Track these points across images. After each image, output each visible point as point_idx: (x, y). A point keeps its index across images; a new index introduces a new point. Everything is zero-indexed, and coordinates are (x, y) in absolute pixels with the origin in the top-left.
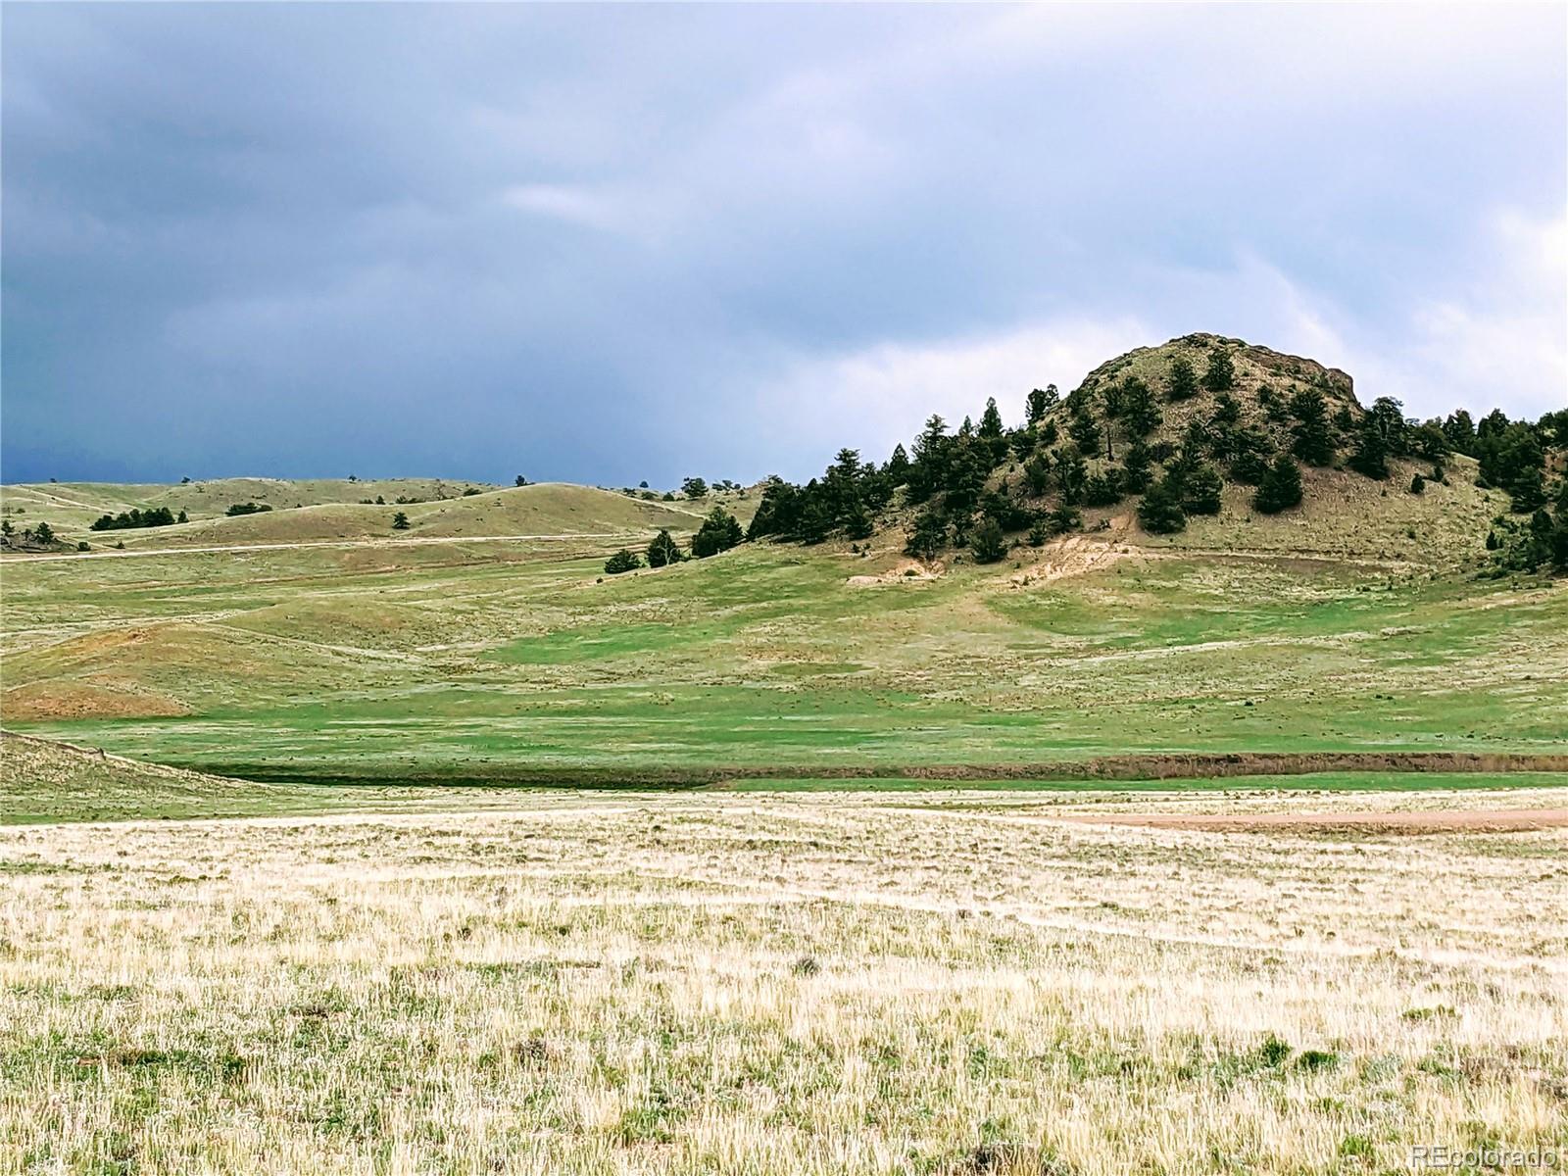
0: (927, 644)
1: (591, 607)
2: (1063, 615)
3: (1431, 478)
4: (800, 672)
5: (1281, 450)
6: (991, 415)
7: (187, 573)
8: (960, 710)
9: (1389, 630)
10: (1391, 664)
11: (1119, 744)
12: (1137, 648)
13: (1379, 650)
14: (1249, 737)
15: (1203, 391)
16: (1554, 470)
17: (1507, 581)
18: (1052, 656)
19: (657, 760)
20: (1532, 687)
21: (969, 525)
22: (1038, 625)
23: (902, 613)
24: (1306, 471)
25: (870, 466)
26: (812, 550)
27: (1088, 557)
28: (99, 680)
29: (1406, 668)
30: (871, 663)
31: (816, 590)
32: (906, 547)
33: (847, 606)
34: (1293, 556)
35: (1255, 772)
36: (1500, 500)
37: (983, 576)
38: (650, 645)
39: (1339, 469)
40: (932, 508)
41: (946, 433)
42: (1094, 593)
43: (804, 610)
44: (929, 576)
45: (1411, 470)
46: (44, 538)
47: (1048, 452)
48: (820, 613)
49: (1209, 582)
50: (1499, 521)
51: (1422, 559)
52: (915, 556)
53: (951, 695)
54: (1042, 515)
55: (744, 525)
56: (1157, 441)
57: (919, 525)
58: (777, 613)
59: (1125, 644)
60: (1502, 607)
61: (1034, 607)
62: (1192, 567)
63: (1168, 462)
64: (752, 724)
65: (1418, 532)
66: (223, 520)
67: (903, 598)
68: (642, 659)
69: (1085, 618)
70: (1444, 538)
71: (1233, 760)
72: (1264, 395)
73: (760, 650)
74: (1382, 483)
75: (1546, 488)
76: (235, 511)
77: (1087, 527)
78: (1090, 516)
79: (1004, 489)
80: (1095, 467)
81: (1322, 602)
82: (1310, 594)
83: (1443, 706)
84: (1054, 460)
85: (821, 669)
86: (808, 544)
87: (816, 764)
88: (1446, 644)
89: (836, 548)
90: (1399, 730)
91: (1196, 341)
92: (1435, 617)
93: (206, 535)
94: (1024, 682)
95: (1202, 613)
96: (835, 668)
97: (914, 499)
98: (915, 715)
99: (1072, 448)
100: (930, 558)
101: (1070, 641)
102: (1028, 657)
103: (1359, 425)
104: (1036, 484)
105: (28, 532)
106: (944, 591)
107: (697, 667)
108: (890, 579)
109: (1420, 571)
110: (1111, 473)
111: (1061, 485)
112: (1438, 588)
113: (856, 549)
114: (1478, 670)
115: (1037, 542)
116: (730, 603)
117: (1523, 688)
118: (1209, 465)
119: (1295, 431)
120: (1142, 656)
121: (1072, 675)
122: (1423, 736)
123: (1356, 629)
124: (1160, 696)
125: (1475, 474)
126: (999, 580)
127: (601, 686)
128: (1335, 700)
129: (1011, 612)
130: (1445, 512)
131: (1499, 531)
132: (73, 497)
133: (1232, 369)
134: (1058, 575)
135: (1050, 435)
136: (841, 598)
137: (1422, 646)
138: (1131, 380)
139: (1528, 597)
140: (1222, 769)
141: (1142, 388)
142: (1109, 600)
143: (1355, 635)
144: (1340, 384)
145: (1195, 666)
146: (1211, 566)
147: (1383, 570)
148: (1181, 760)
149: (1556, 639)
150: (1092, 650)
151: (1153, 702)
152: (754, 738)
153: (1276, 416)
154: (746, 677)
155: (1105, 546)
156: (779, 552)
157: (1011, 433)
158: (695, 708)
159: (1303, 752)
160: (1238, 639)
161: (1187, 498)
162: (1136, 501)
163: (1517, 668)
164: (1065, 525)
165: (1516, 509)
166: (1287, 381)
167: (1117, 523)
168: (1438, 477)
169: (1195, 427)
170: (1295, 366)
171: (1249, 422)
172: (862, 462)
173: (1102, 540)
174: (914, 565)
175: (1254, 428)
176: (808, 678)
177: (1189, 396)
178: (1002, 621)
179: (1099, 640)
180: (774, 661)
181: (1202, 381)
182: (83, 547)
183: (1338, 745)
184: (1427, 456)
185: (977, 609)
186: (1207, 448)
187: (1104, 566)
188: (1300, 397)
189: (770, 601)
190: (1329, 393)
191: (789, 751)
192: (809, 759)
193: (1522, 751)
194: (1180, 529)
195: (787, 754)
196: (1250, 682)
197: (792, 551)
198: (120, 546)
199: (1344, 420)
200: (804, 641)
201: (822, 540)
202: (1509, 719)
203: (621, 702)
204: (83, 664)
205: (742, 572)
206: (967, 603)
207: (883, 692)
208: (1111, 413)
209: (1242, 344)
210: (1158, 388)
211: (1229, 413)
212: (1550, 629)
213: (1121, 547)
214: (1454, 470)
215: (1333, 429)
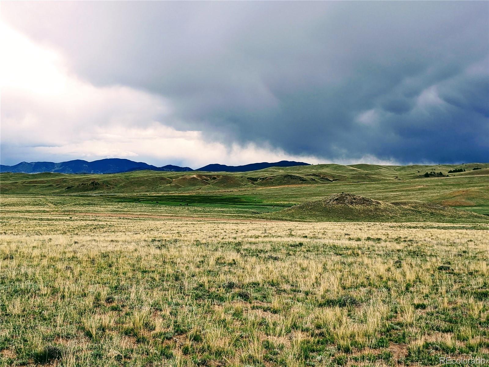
7: (467, 180)
28: (458, 199)
46: (441, 175)
66: (472, 171)
76: (474, 169)
93: (469, 174)
105: (438, 174)
132: (443, 167)
182: (448, 176)
198: (454, 176)
204: (455, 196)
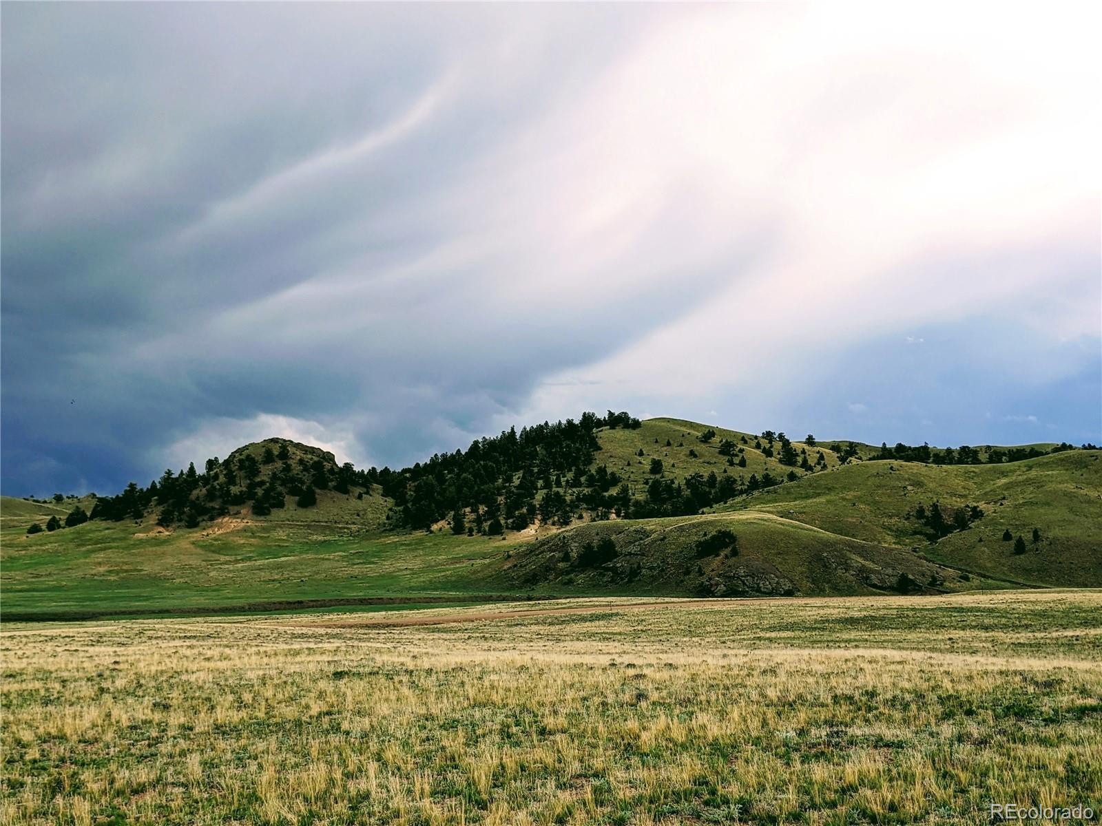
0: (170, 560)
1: (25, 547)
2: (223, 547)
3: (365, 493)
4: (117, 573)
5: (308, 483)
6: (192, 469)
8: (185, 587)
9: (352, 551)
10: (355, 564)
11: (253, 597)
12: (255, 560)
13: (350, 559)
14: (305, 593)
15: (276, 459)
16: (410, 490)
17: (395, 532)
18: (221, 564)
19: (67, 609)
20: (408, 572)
21: (184, 512)
22: (214, 552)
23: (158, 548)
24: (318, 491)
25: (142, 490)
26: (118, 523)
27: (232, 525)
29: (360, 566)
30: (147, 568)
31: (121, 539)
32: (157, 522)
33: (135, 546)
34: (313, 523)
35: (309, 607)
36: (390, 501)
37: (190, 533)
38: (52, 563)
39: (330, 490)
40: (168, 506)
41: (173, 476)
42: (236, 539)
43: (117, 547)
44: (168, 533)
45: (358, 490)
47: (215, 483)
48: (123, 549)
49: (281, 534)
50: (390, 510)
51: (363, 524)
52: (162, 525)
53: (182, 580)
54: (213, 508)
55: (88, 514)
56: (259, 480)
57: (163, 513)
58: (105, 549)
59: (250, 559)
60: (394, 542)
61: (212, 545)
62: (274, 528)
63: (264, 487)
64: (102, 593)
65: (361, 514)
67: (157, 542)
68: (51, 568)
69: (232, 548)
70: (370, 516)
71: (300, 602)
72: (301, 461)
73: (100, 564)
74: (347, 496)
75: (408, 497)
77: (232, 513)
78: (233, 509)
79: (198, 498)
80: (235, 490)
81: (325, 541)
82: (320, 538)
83: (376, 580)
84: (218, 487)
85: (126, 571)
86: (117, 521)
87: (134, 609)
88: (375, 556)
89: (129, 523)
90: (360, 589)
91: (274, 441)
92: (368, 546)
94: (211, 574)
95: (279, 546)
96: (131, 571)
97: (159, 503)
98: (168, 588)
99: (225, 483)
100: (168, 526)
101: (228, 558)
102: (211, 565)
103: (337, 473)
104: (211, 496)
106: (174, 539)
107: (74, 571)
108: (151, 534)
109: (362, 529)
110: (241, 492)
111: (220, 497)
112: (369, 535)
113: (136, 523)
114: (387, 566)
115: (212, 519)
116: (83, 545)
117: (405, 572)
118: (280, 489)
119: (313, 475)
120: (258, 563)
121: (230, 571)
122: (370, 591)
123: (340, 551)
124: (266, 579)
125: (381, 492)
126: (197, 535)
127: (33, 580)
128: (335, 579)
129: (202, 547)
130: (370, 506)
131: (391, 513)
133: (288, 451)
134: (220, 532)
135: (216, 477)
136: (132, 543)
137: (365, 557)
138: (248, 456)
139: (403, 538)
140: (296, 606)
141: (253, 459)
142: (242, 542)
143: (340, 553)
144: (329, 457)
145: (279, 567)
146: (281, 528)
147: (347, 528)
148: (280, 603)
149: (416, 554)
150: (237, 561)
151: (264, 581)
152: (106, 599)
153: (306, 469)
154: (95, 575)
155: (239, 520)
156: (104, 524)
157: (199, 476)
158: (76, 588)
159: (328, 598)
160: (294, 556)
161: (272, 501)
162: (251, 503)
163: (401, 565)
164: (223, 512)
165: (397, 505)
166: (310, 456)
167: (243, 511)
168: (367, 493)
169: (274, 474)
170: (313, 450)
171: (295, 472)
172: (138, 488)
173: (238, 518)
174: (161, 529)
175: (297, 474)
176: (121, 575)
177: (272, 462)
178: (199, 551)
179: (239, 558)
180: (106, 568)
181: (277, 456)
183: (340, 596)
184: (363, 485)
185: (188, 546)
186: (279, 482)
187: (239, 528)
188: (315, 462)
189: (102, 544)
190: (326, 461)
191: (121, 604)
192: (130, 607)
193: (408, 596)
194: (269, 514)
195: (122, 605)
196: (301, 573)
197: (110, 524)
199: (332, 471)
200: (118, 560)
201: (123, 519)
202: (402, 584)
203: (44, 586)
205: (89, 533)
206: (184, 544)
207: (154, 580)
208: (240, 469)
209: (292, 442)
210: (259, 459)
211: (288, 468)
212: (413, 550)
213: (245, 521)
214: (373, 490)
215: (328, 475)
